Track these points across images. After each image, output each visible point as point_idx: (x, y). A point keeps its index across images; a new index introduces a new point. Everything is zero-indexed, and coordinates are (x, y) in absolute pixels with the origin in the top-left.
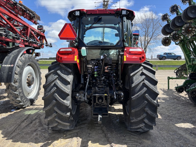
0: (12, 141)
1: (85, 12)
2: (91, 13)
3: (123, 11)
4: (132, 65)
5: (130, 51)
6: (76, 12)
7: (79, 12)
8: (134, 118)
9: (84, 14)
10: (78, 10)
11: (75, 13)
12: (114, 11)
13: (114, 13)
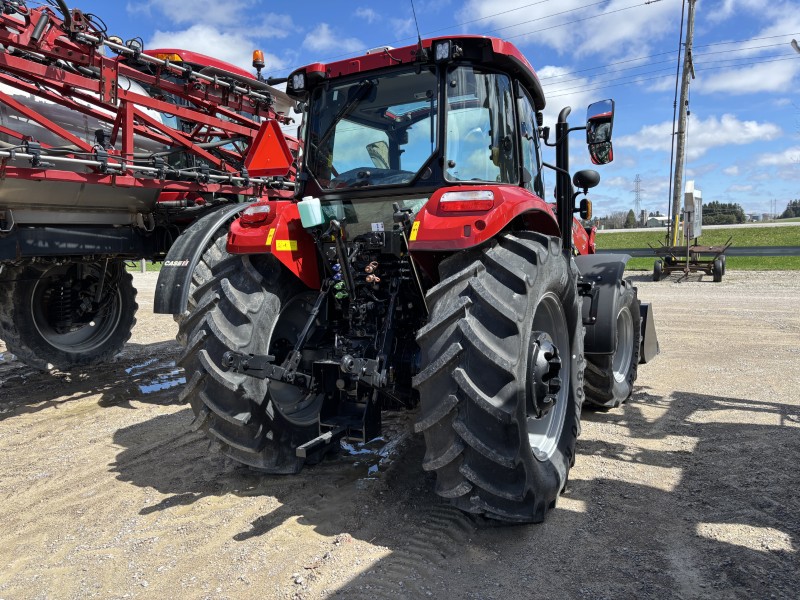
0: (118, 478)
1: (320, 74)
2: (341, 73)
3: (440, 47)
4: (452, 258)
5: (442, 200)
6: (296, 78)
7: (302, 77)
9: (318, 79)
12: (412, 53)
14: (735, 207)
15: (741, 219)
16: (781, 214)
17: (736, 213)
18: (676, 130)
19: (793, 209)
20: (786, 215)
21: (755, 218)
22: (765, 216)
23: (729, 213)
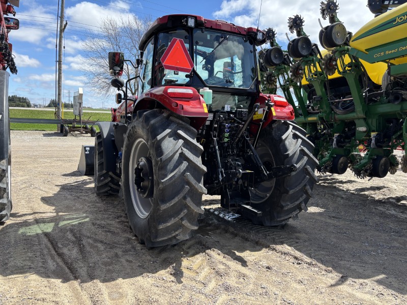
1: (203, 22)
2: (211, 27)
5: (275, 99)
6: (189, 19)
7: (193, 20)
8: (289, 203)
10: (192, 17)
11: (187, 21)
13: (245, 33)
14: (25, 99)
15: (29, 106)
16: (47, 105)
17: (26, 103)
18: (58, 60)
19: (53, 103)
20: (49, 106)
21: (35, 106)
22: (40, 105)
23: (22, 102)
